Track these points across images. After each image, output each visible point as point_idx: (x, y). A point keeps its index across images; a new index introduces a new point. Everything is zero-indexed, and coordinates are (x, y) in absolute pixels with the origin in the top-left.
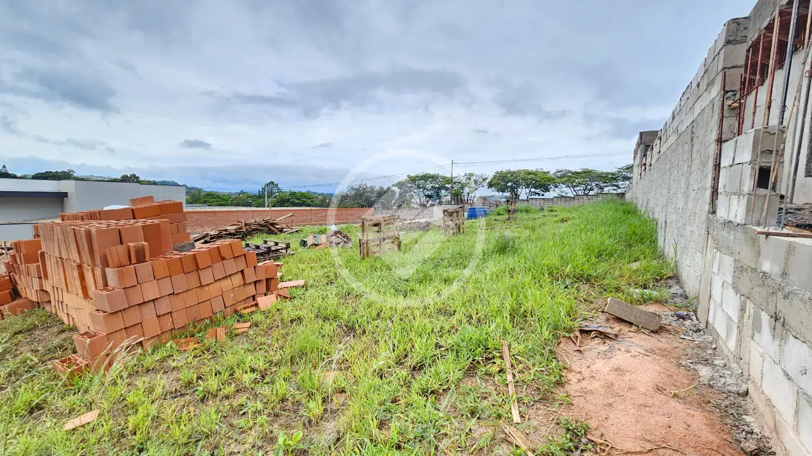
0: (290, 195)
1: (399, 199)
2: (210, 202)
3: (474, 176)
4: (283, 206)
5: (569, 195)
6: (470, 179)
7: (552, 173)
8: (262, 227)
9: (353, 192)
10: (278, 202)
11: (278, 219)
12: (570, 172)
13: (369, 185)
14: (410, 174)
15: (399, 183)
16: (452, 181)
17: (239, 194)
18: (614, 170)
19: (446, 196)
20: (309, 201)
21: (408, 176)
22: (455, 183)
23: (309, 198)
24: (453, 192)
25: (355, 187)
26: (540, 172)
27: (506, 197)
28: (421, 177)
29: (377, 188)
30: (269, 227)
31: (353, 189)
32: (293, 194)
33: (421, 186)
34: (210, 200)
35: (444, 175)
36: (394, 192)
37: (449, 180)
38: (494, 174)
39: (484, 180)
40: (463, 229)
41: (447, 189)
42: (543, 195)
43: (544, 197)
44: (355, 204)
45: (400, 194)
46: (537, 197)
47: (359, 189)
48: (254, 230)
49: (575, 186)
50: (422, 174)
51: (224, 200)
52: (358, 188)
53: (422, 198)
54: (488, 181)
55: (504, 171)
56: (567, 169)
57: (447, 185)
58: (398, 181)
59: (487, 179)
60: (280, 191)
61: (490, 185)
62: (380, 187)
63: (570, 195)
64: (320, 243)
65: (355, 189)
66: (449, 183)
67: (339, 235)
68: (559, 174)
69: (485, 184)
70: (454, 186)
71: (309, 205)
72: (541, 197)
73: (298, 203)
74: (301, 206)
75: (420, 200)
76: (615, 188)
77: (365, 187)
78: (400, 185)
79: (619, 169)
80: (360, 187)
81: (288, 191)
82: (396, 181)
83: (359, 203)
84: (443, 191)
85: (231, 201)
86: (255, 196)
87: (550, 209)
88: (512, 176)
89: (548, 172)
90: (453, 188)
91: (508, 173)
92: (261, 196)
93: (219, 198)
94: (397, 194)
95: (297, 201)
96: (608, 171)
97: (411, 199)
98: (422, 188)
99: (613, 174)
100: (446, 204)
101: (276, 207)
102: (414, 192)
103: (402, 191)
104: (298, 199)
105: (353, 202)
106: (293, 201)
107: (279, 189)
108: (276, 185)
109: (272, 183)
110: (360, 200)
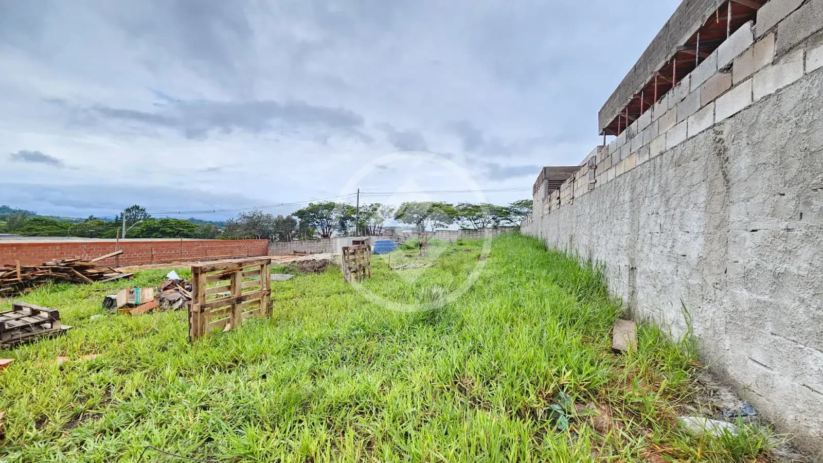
0: (160, 223)
1: (300, 229)
2: (38, 230)
3: (381, 206)
4: (149, 237)
5: (469, 227)
6: (376, 209)
7: (454, 206)
8: (60, 272)
9: (245, 221)
10: (143, 231)
11: (94, 260)
12: (470, 205)
13: (265, 213)
14: (312, 202)
15: (300, 211)
16: (358, 210)
17: (87, 220)
18: (507, 205)
19: (352, 228)
20: (186, 231)
21: (310, 204)
22: (361, 213)
24: (359, 223)
25: (248, 215)
27: (413, 229)
28: (325, 206)
29: (275, 217)
30: (73, 272)
31: (245, 217)
32: (165, 222)
33: (325, 216)
34: (39, 228)
36: (294, 222)
37: (354, 210)
39: (391, 211)
40: (369, 269)
41: (353, 219)
42: (447, 227)
43: (448, 229)
44: (246, 234)
45: (301, 224)
46: (442, 229)
47: (252, 217)
48: (40, 278)
49: (475, 219)
50: (325, 203)
51: (62, 228)
52: (252, 215)
53: (325, 229)
54: (394, 212)
56: (468, 203)
57: (353, 216)
58: (299, 209)
59: (393, 210)
60: (147, 218)
62: (278, 217)
63: (472, 227)
64: (140, 302)
65: (248, 217)
66: (355, 214)
67: (180, 287)
68: (461, 207)
69: (392, 215)
70: (360, 216)
71: (187, 236)
72: (445, 229)
73: (170, 233)
74: (174, 237)
75: (323, 230)
76: (508, 221)
77: (260, 215)
78: (301, 214)
79: (512, 204)
80: (254, 215)
81: (158, 218)
82: (295, 210)
83: (251, 234)
84: (348, 222)
85: (72, 229)
86: (110, 223)
87: (459, 242)
88: (418, 207)
89: (451, 205)
90: (358, 218)
91: (414, 205)
92: (118, 223)
93: (56, 225)
94: (298, 224)
95: (169, 230)
96: (503, 206)
97: (314, 230)
98: (325, 218)
99: (506, 209)
100: (351, 236)
101: (139, 237)
102: (317, 222)
103: (303, 221)
104: (172, 228)
105: (245, 232)
106: (164, 231)
107: (145, 215)
108: (141, 210)
109: (137, 208)
110: (254, 231)
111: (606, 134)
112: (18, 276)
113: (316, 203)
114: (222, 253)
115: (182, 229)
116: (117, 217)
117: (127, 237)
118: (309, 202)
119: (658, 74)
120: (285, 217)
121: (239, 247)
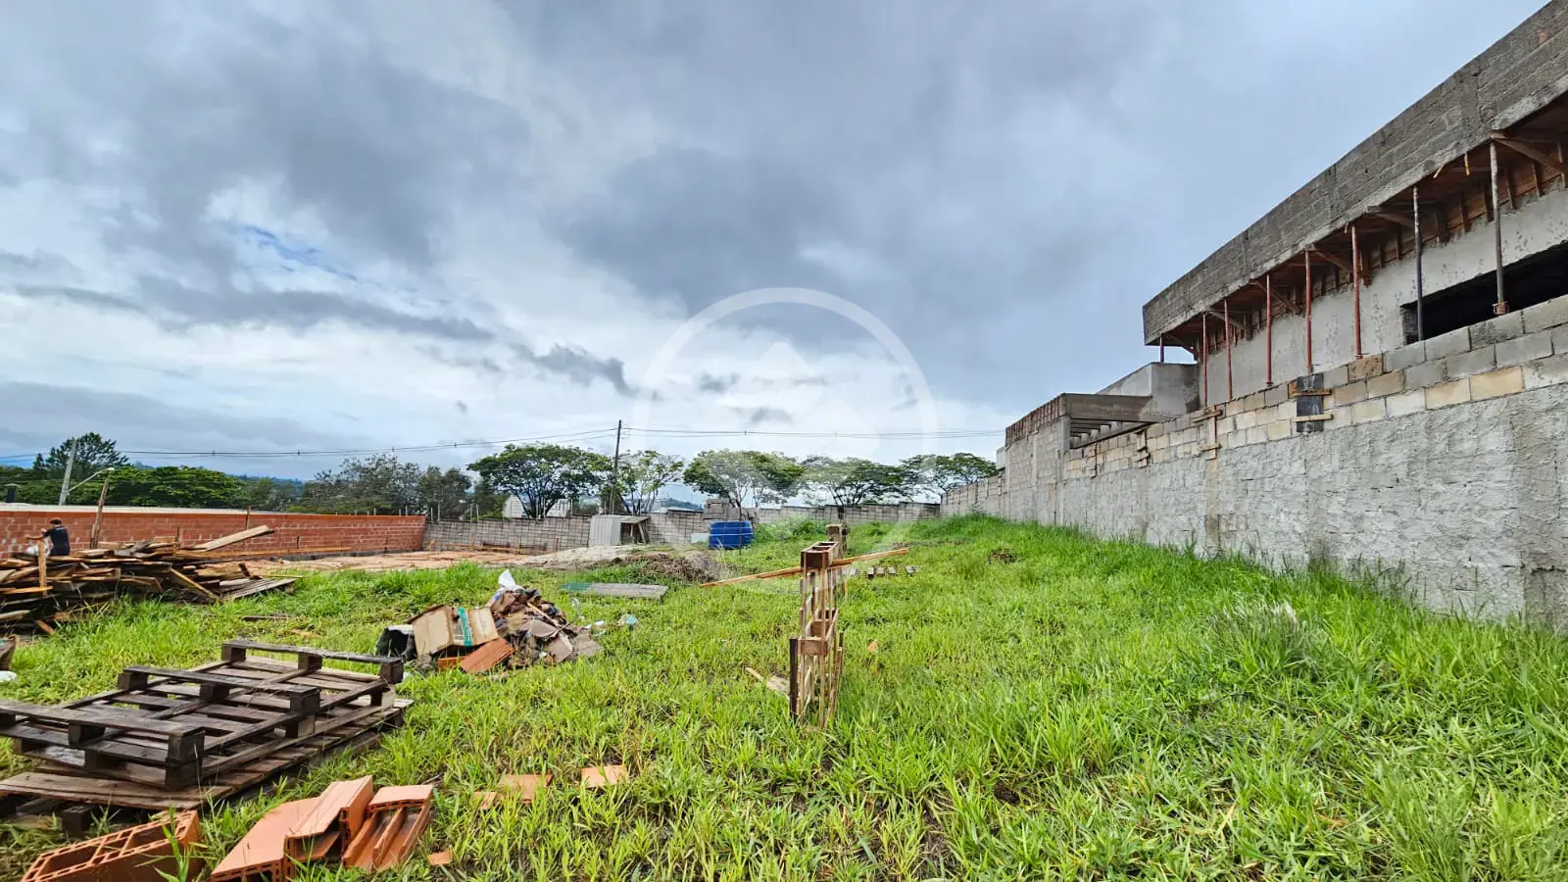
0: (154, 474)
3: (657, 457)
6: (648, 463)
7: (799, 461)
9: (358, 477)
11: (206, 547)
12: (829, 461)
13: (402, 461)
14: (514, 443)
15: (485, 461)
16: (610, 464)
18: (897, 464)
20: (215, 493)
21: (508, 447)
22: (616, 469)
23: (217, 486)
25: (364, 464)
26: (780, 459)
28: (540, 451)
29: (424, 469)
30: (173, 575)
31: (358, 468)
33: (538, 471)
35: (591, 452)
36: (465, 482)
38: (696, 456)
39: (676, 466)
41: (598, 481)
44: (360, 504)
47: (374, 469)
49: (836, 488)
50: (541, 446)
52: (374, 466)
54: (684, 469)
55: (716, 452)
56: (825, 456)
58: (483, 457)
59: (681, 464)
60: (118, 462)
61: (690, 477)
62: (430, 469)
65: (365, 470)
66: (602, 469)
67: (533, 609)
68: (812, 464)
69: (680, 474)
74: (186, 505)
75: (533, 502)
76: (896, 494)
77: (390, 466)
78: (486, 466)
79: (905, 461)
80: (378, 464)
82: (476, 458)
83: (369, 504)
88: (732, 462)
89: (794, 460)
91: (726, 457)
94: (475, 486)
96: (889, 465)
98: (540, 475)
99: (896, 470)
102: (519, 484)
104: (181, 486)
105: (356, 501)
106: (164, 492)
107: (113, 457)
108: (104, 445)
109: (94, 438)
110: (377, 498)
111: (1164, 344)
112: (42, 582)
113: (518, 444)
114: (326, 544)
115: (206, 489)
116: (40, 458)
117: (68, 502)
118: (508, 444)
119: (1313, 248)
120: (443, 473)
121: (365, 531)
